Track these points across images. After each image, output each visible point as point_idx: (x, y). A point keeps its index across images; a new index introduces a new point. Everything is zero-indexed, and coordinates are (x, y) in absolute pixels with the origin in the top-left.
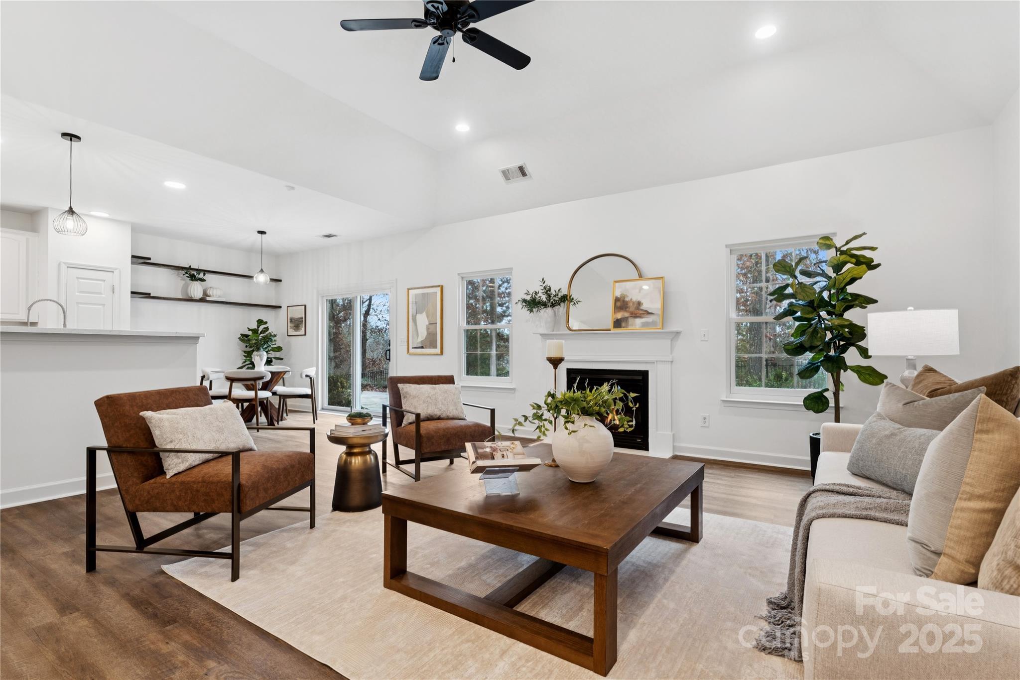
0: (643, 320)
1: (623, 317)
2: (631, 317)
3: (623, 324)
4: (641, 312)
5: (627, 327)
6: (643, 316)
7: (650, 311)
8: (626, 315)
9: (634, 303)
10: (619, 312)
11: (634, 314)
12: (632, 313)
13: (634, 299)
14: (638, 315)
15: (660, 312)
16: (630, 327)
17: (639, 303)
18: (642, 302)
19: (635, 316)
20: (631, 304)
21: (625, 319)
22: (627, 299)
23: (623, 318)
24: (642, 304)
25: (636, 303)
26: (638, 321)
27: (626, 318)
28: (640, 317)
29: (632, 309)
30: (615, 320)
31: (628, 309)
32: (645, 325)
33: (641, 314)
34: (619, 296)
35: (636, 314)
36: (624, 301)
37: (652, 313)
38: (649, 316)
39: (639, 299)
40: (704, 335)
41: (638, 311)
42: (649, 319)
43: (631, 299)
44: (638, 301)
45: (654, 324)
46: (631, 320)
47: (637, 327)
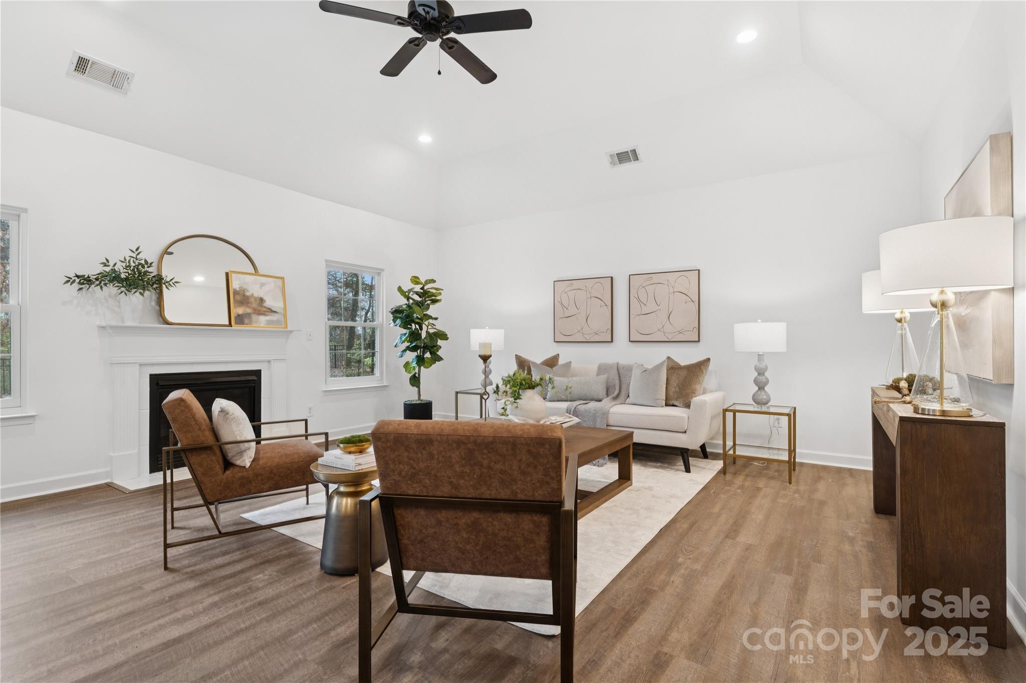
0: (268, 318)
1: (245, 312)
2: (254, 313)
3: (246, 321)
4: (264, 309)
5: (250, 323)
6: (267, 313)
7: (274, 310)
8: (249, 311)
9: (255, 299)
10: (239, 306)
11: (258, 311)
12: (255, 310)
13: (256, 295)
14: (261, 312)
15: (282, 311)
16: (254, 325)
17: (262, 300)
18: (265, 299)
19: (260, 313)
20: (253, 300)
21: (248, 315)
22: (248, 294)
23: (245, 314)
24: (265, 301)
25: (258, 299)
26: (263, 319)
27: (248, 313)
28: (263, 314)
29: (255, 305)
30: (236, 315)
31: (249, 305)
32: (269, 323)
33: (265, 311)
34: (238, 289)
35: (260, 311)
36: (244, 295)
37: (275, 312)
38: (273, 314)
39: (261, 296)
40: (310, 335)
41: (261, 307)
42: (274, 317)
43: (252, 294)
44: (260, 298)
45: (278, 322)
46: (254, 317)
47: (262, 325)
